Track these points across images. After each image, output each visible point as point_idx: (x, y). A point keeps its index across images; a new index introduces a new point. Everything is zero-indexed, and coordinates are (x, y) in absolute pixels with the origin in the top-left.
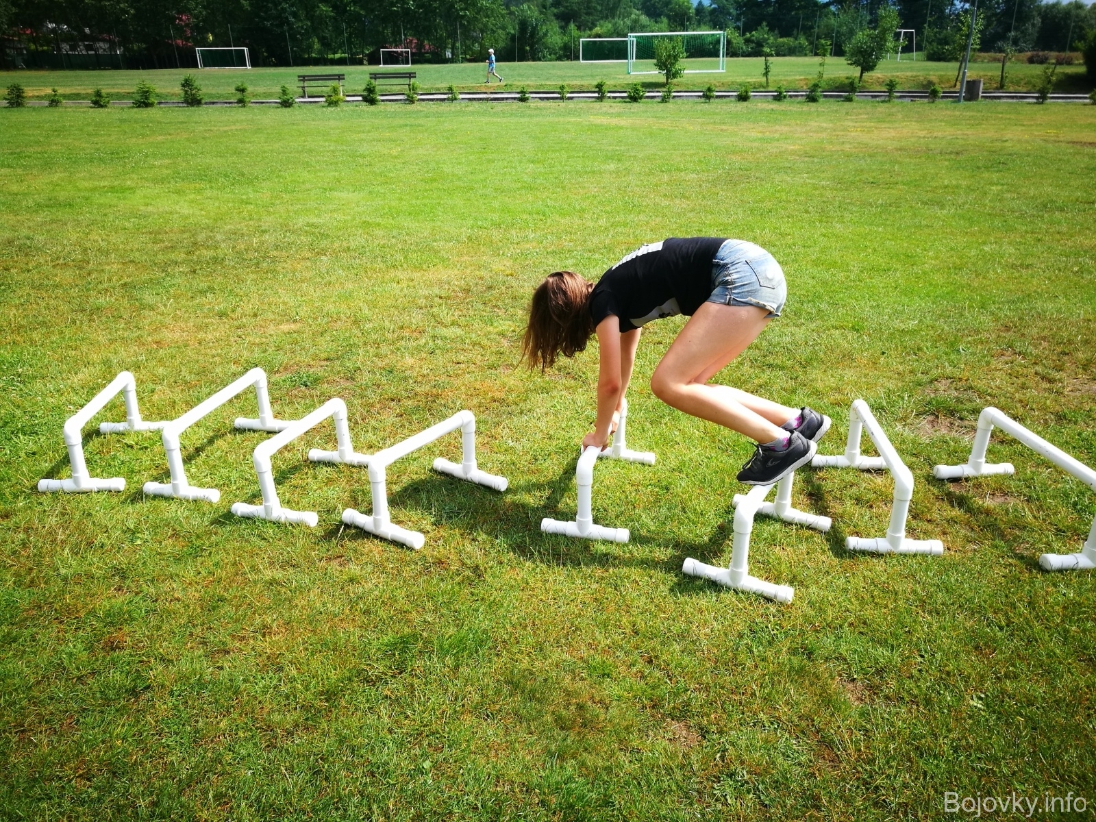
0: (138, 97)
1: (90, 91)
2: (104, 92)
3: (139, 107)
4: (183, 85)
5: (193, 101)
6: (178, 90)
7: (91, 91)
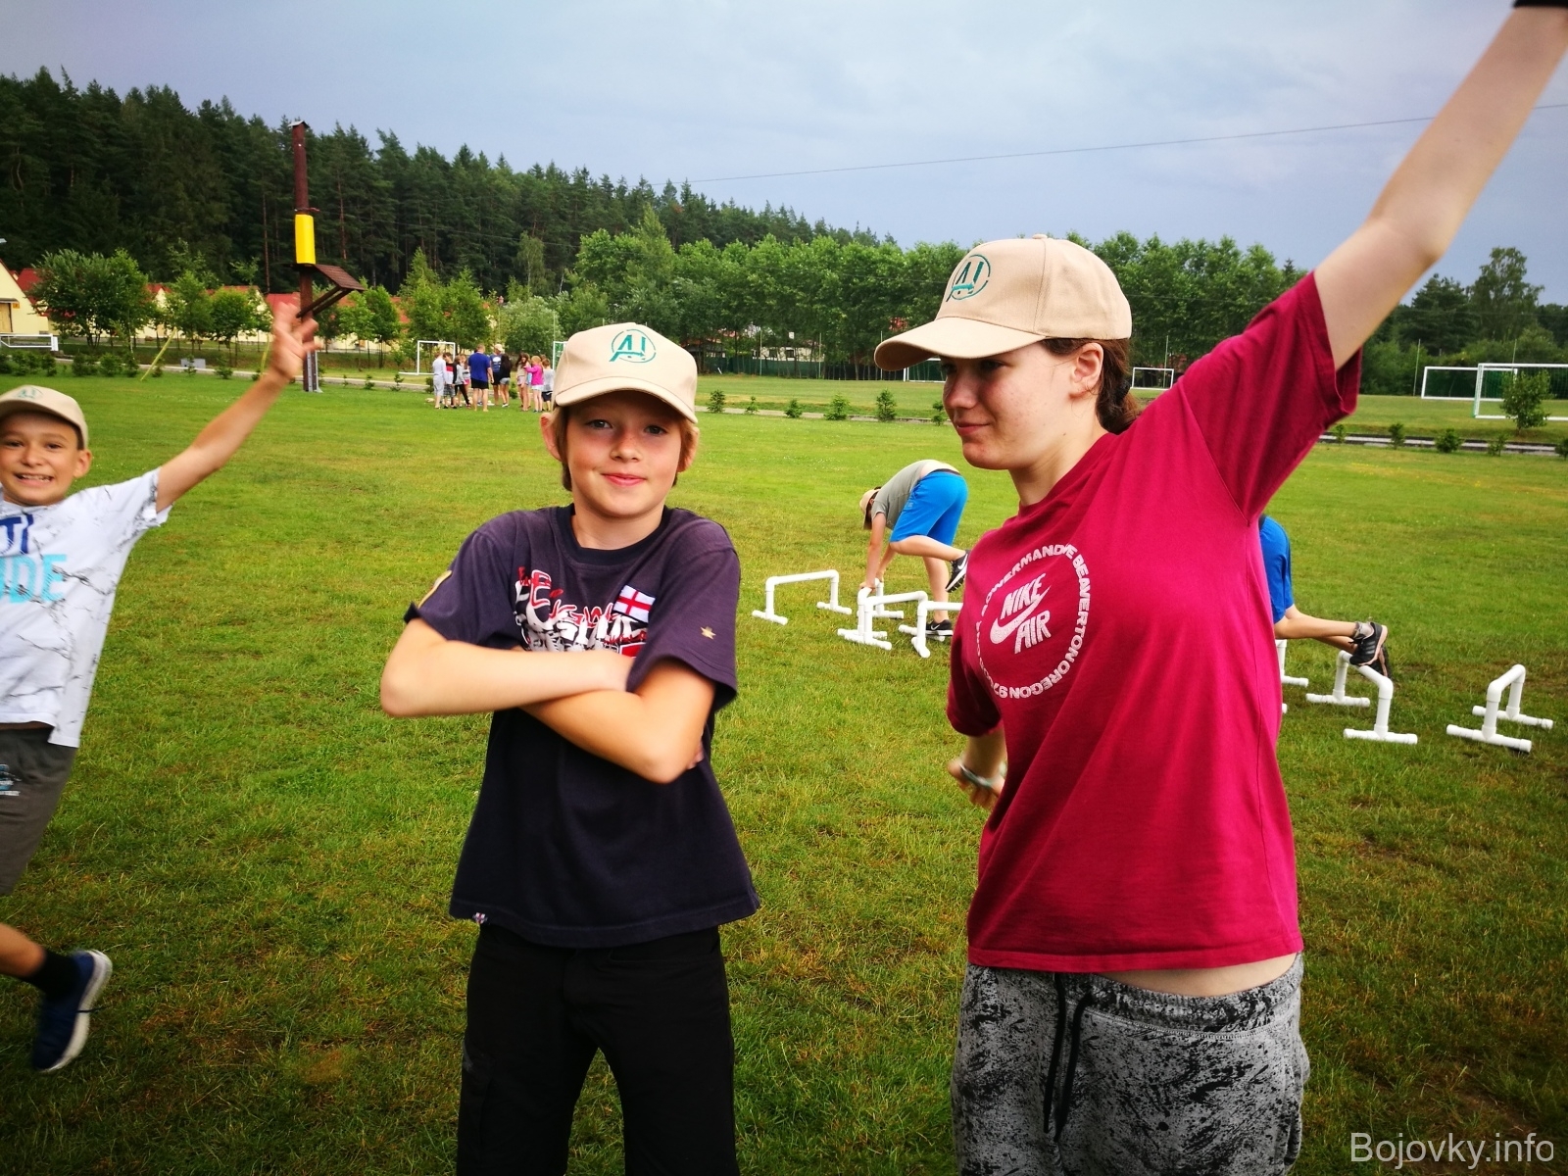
0: (832, 411)
1: (784, 401)
2: (799, 402)
3: (830, 419)
4: (879, 400)
5: (887, 416)
6: (873, 404)
7: (786, 401)
